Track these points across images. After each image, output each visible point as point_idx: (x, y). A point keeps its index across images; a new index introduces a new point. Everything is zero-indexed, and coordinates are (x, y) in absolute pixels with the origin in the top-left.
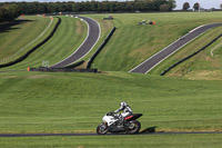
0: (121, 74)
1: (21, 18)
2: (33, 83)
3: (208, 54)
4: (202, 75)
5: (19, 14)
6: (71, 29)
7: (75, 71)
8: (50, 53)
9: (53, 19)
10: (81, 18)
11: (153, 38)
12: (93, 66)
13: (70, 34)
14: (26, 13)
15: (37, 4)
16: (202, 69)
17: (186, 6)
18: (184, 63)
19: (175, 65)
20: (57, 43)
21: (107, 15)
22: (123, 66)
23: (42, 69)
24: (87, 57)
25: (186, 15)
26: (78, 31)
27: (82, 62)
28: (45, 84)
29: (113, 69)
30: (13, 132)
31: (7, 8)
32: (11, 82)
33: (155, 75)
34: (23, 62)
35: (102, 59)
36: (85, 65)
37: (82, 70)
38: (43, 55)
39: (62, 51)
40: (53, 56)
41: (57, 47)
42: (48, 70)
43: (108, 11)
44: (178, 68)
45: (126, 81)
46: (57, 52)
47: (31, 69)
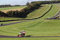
1: (42, 5)
2: (46, 23)
6: (55, 8)
7: (57, 19)
9: (50, 5)
10: (58, 5)
13: (55, 9)
14: (43, 4)
15: (46, 1)
20: (52, 12)
23: (48, 19)
26: (57, 8)
28: (49, 23)
30: (41, 36)
32: (40, 22)
34: (43, 17)
37: (59, 19)
38: (48, 15)
39: (53, 14)
40: (50, 15)
46: (52, 14)
47: (45, 19)
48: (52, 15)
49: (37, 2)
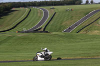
0: (59, 33)
1: (13, 9)
2: (19, 38)
3: (98, 23)
4: (95, 32)
5: (12, 7)
6: (36, 13)
7: (38, 32)
8: (26, 25)
9: (27, 9)
10: (40, 9)
11: (72, 17)
12: (46, 30)
13: (35, 16)
14: (15, 7)
15: (20, 3)
16: (95, 30)
17: (87, 2)
18: (87, 27)
19: (83, 28)
20: (30, 20)
21: (52, 7)
22: (60, 29)
23: (23, 32)
24: (43, 26)
25: (87, 6)
26: (39, 14)
27: (41, 28)
28: (24, 38)
29: (55, 31)
31: (7, 5)
32: (9, 38)
33: (74, 33)
34: (15, 29)
35: (50, 26)
36: (42, 30)
37: (41, 32)
38: (23, 25)
39: (32, 23)
41: (29, 22)
42: (26, 32)
43: (52, 5)
45: (61, 36)
48: (30, 25)
49: (4, 3)
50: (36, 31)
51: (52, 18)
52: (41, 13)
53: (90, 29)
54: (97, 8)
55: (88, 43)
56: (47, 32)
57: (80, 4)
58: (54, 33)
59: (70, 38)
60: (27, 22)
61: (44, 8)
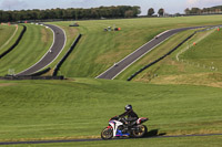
0: (88, 81)
3: (174, 59)
4: (169, 80)
6: (36, 36)
7: (41, 78)
8: (16, 61)
9: (18, 28)
10: (46, 26)
11: (119, 44)
12: (60, 73)
13: (35, 41)
15: (1, 13)
16: (168, 73)
17: (151, 12)
18: (150, 68)
19: (142, 70)
20: (23, 50)
21: (72, 22)
22: (90, 73)
23: (8, 78)
24: (53, 64)
25: (151, 21)
26: (44, 38)
27: (48, 70)
28: (11, 92)
29: (80, 75)
33: (122, 81)
35: (69, 65)
36: (51, 73)
37: (49, 78)
38: (9, 63)
39: (28, 59)
40: (19, 64)
41: (23, 55)
42: (15, 78)
43: (73, 18)
44: (145, 73)
45: (93, 88)
46: (23, 60)
48: (24, 63)
50: (37, 76)
51: (72, 48)
52: (49, 35)
53: (157, 73)
54: (173, 25)
55: (152, 102)
56: (62, 78)
57: (135, 16)
58: (77, 80)
59: (113, 92)
60: (18, 55)
61: (56, 24)
